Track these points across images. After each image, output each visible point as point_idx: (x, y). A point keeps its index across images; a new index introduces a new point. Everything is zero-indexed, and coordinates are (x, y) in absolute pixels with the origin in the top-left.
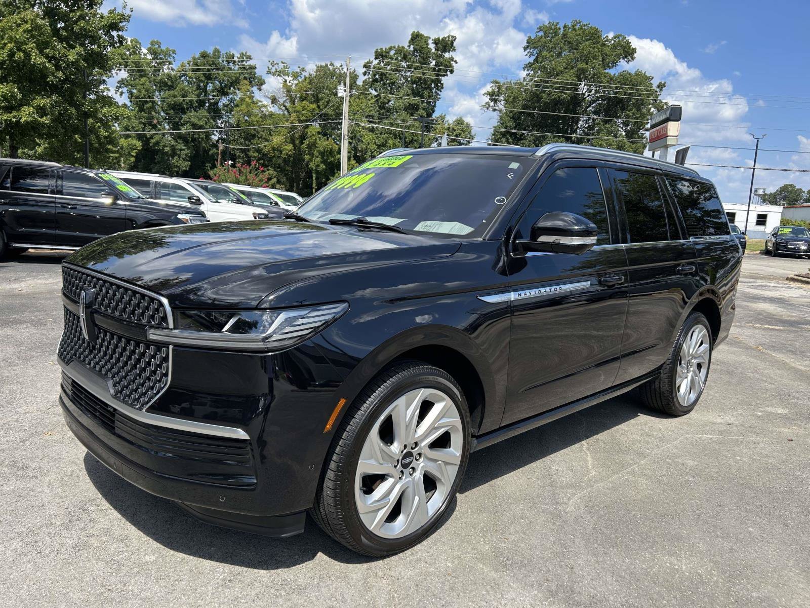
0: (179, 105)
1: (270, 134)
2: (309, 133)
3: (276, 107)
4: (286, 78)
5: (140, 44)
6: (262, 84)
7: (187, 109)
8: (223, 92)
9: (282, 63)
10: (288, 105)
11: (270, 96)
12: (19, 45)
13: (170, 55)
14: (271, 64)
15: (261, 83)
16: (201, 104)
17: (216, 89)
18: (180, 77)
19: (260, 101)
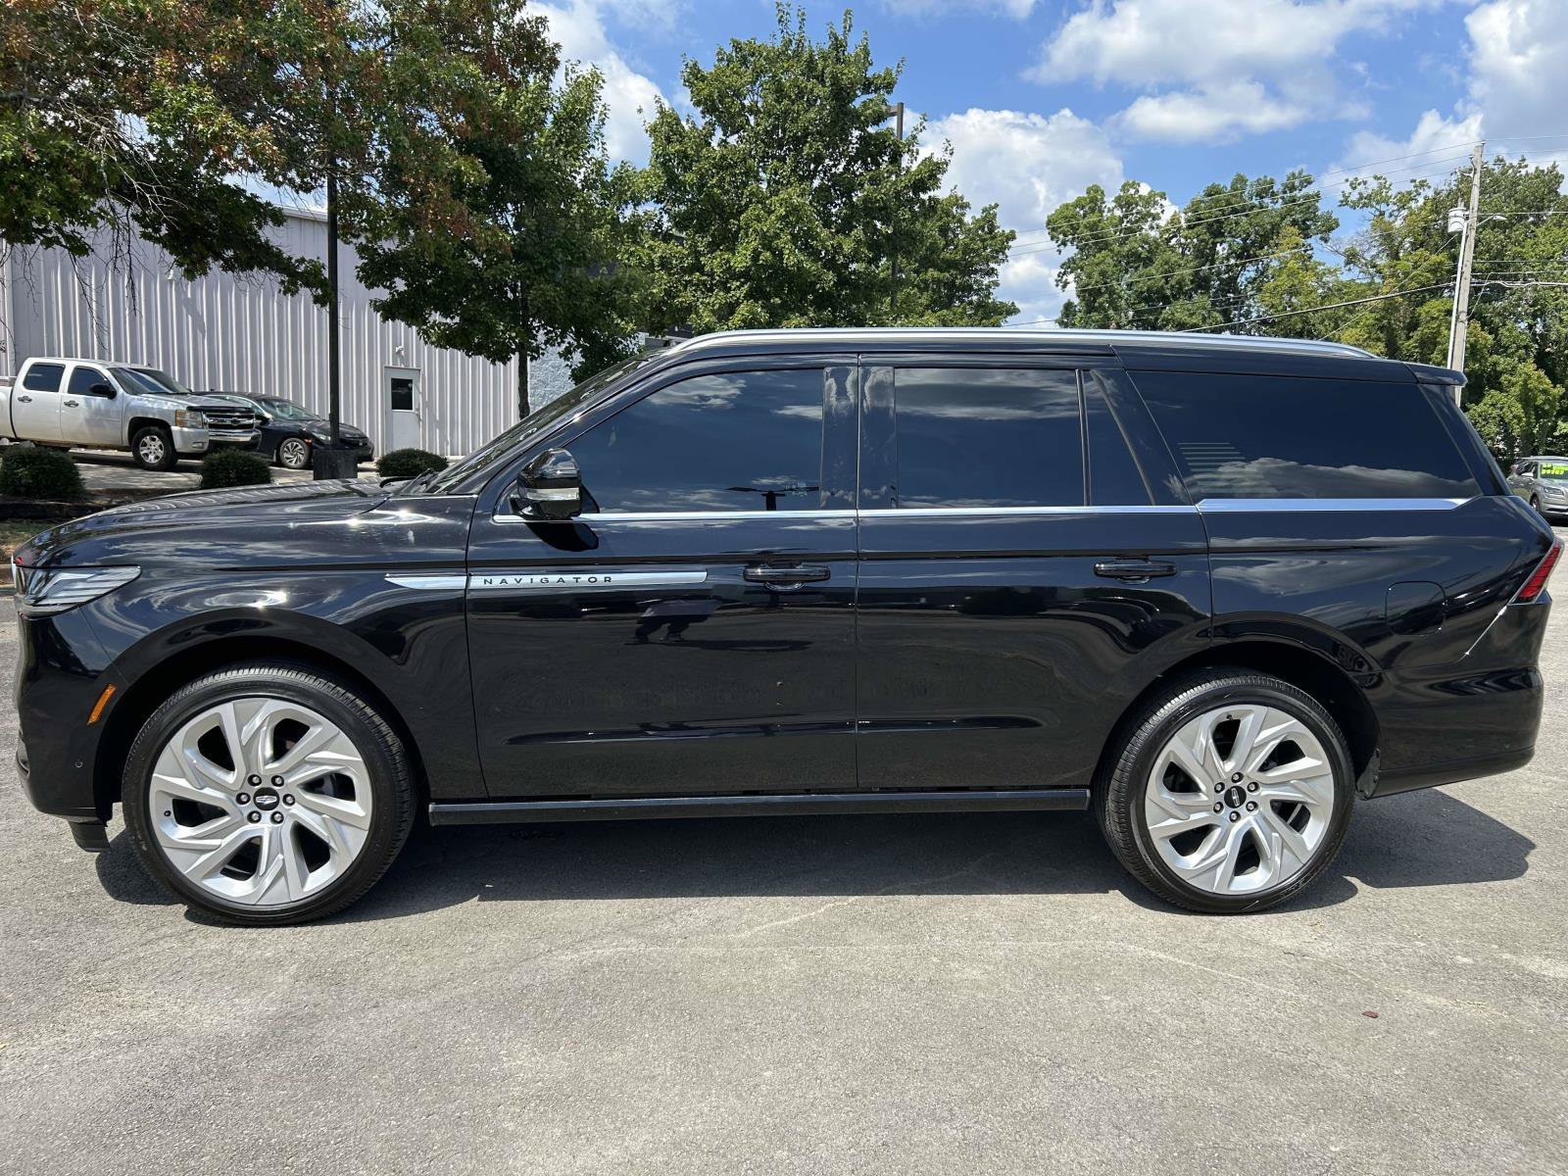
0: (1157, 292)
1: (1336, 327)
2: (1424, 315)
3: (1356, 270)
4: (1383, 207)
5: (1102, 193)
6: (1331, 229)
7: (1174, 296)
8: (1245, 254)
9: (1376, 178)
10: (1383, 261)
11: (1342, 250)
12: (767, 242)
13: (1156, 203)
14: (1351, 185)
15: (1330, 226)
16: (1201, 283)
17: (1234, 252)
18: (1169, 240)
19: (1320, 264)
